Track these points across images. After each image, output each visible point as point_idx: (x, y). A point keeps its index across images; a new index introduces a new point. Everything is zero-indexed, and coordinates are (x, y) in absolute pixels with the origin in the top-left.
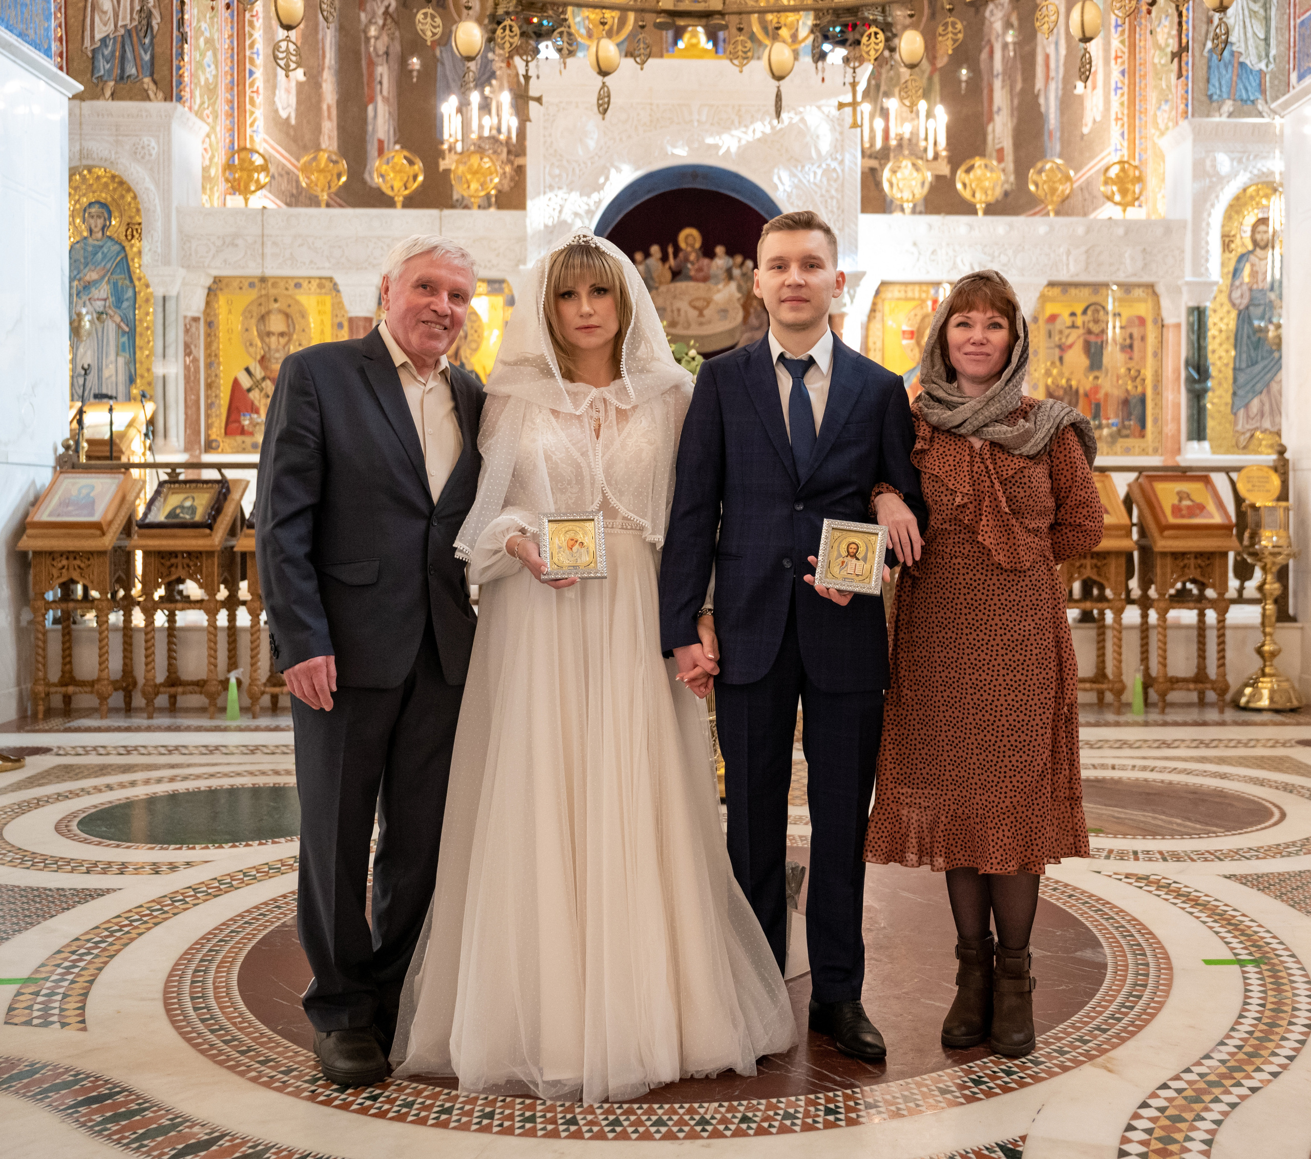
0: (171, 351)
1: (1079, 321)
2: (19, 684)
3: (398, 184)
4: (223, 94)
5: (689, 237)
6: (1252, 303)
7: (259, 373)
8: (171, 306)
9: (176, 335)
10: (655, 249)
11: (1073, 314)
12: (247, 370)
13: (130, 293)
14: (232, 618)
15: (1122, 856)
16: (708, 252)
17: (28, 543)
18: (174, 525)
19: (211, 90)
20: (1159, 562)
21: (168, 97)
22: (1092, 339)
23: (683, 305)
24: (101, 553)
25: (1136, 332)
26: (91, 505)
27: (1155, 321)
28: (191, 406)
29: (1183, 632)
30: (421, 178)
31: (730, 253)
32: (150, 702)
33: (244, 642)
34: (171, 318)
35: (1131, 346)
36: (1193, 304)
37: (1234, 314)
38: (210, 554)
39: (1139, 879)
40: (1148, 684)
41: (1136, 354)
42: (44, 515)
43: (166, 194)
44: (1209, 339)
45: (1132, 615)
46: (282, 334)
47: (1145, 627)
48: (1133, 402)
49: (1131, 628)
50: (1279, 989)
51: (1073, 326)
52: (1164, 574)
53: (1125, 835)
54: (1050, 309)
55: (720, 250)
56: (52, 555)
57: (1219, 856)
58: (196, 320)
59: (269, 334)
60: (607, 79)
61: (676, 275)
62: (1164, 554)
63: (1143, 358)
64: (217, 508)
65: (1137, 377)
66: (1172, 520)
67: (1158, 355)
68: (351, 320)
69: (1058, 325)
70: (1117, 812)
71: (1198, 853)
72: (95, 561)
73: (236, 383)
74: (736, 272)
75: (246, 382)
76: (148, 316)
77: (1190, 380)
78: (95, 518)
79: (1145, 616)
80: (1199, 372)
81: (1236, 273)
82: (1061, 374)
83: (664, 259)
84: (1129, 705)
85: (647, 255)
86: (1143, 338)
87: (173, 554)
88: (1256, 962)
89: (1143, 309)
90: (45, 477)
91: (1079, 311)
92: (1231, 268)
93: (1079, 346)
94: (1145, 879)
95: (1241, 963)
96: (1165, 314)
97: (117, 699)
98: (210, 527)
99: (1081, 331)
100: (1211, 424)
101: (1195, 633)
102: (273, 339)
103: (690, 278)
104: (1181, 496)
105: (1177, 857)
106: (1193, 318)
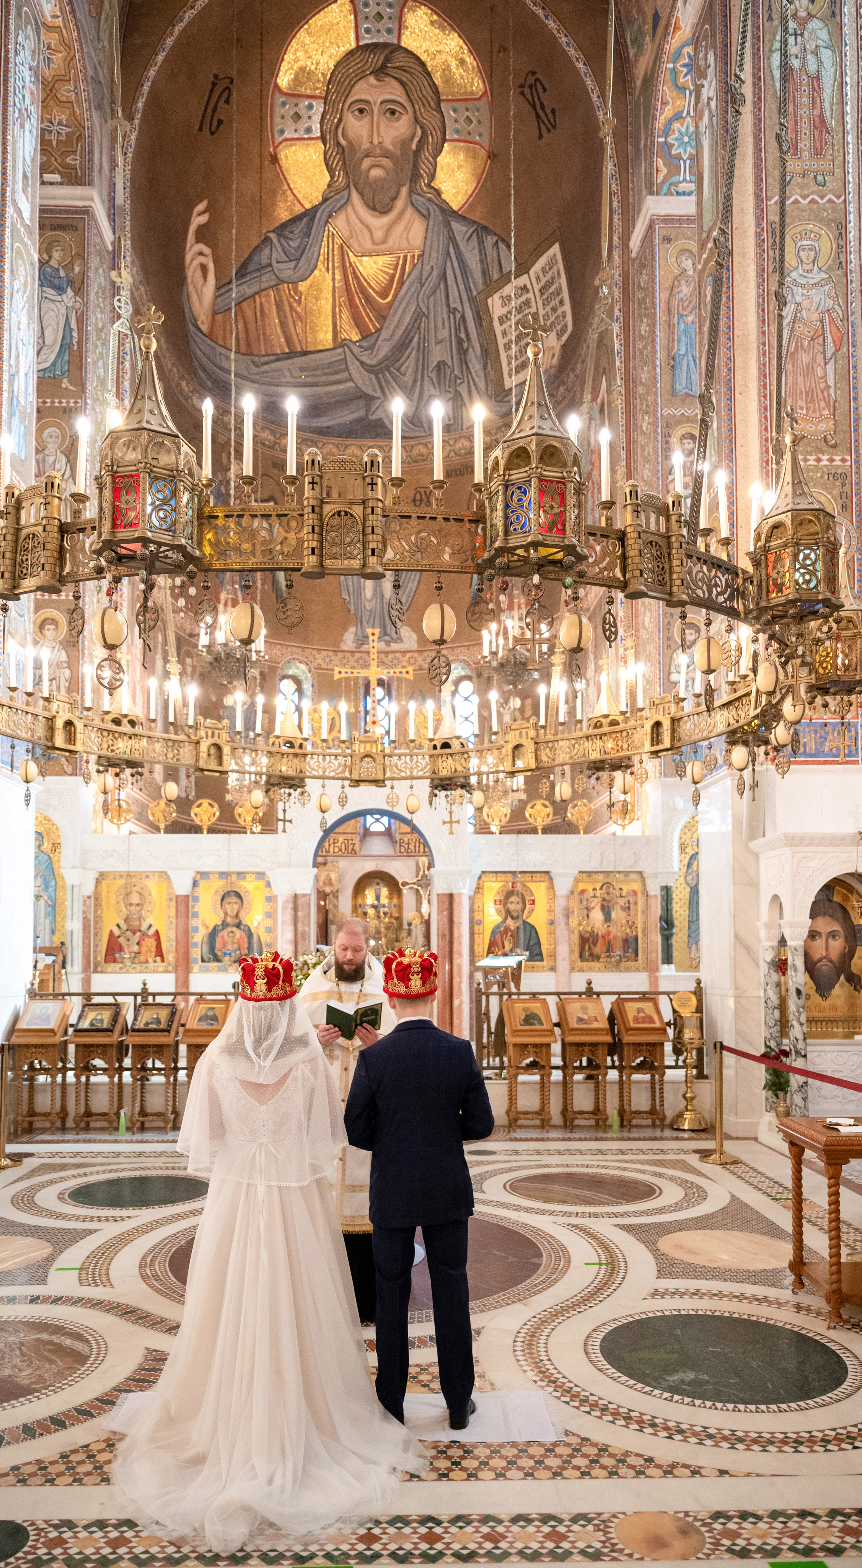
0: (75, 917)
1: (598, 893)
3: (205, 818)
7: (124, 926)
8: (76, 890)
9: (78, 908)
11: (595, 889)
12: (118, 925)
13: (53, 883)
14: (121, 1078)
15: (570, 1215)
17: (15, 1039)
18: (91, 1030)
20: (626, 1048)
21: (74, 773)
22: (605, 903)
24: (52, 1045)
25: (632, 899)
26: (47, 1019)
27: (643, 893)
28: (86, 946)
29: (644, 1085)
30: (218, 814)
32: (77, 1127)
33: (127, 1092)
34: (76, 897)
35: (629, 908)
36: (664, 884)
37: (688, 889)
38: (110, 1045)
39: (573, 1226)
40: (622, 1113)
41: (632, 912)
43: (76, 826)
44: (674, 905)
45: (613, 1075)
46: (138, 905)
47: (621, 1083)
48: (631, 940)
49: (612, 1083)
50: (611, 1275)
51: (595, 896)
52: (629, 1054)
53: (576, 1204)
54: (581, 886)
56: (24, 1045)
57: (609, 1215)
58: (89, 897)
59: (131, 905)
60: (326, 815)
62: (628, 1044)
63: (636, 914)
65: (632, 926)
66: (633, 1025)
67: (645, 912)
68: (177, 897)
69: (586, 895)
70: (578, 1192)
71: (607, 1213)
72: (46, 1049)
73: (111, 932)
75: (117, 932)
77: (662, 928)
78: (49, 1027)
79: (621, 1076)
80: (667, 924)
81: (689, 865)
82: (588, 924)
84: (611, 1126)
86: (636, 903)
87: (91, 1046)
88: (607, 1264)
89: (636, 886)
90: (21, 1003)
91: (598, 887)
92: (686, 862)
93: (599, 907)
94: (576, 1226)
95: (600, 1264)
96: (648, 889)
97: (58, 1123)
99: (599, 899)
100: (675, 954)
101: (649, 1085)
102: (133, 908)
104: (639, 1010)
105: (596, 1215)
106: (664, 893)
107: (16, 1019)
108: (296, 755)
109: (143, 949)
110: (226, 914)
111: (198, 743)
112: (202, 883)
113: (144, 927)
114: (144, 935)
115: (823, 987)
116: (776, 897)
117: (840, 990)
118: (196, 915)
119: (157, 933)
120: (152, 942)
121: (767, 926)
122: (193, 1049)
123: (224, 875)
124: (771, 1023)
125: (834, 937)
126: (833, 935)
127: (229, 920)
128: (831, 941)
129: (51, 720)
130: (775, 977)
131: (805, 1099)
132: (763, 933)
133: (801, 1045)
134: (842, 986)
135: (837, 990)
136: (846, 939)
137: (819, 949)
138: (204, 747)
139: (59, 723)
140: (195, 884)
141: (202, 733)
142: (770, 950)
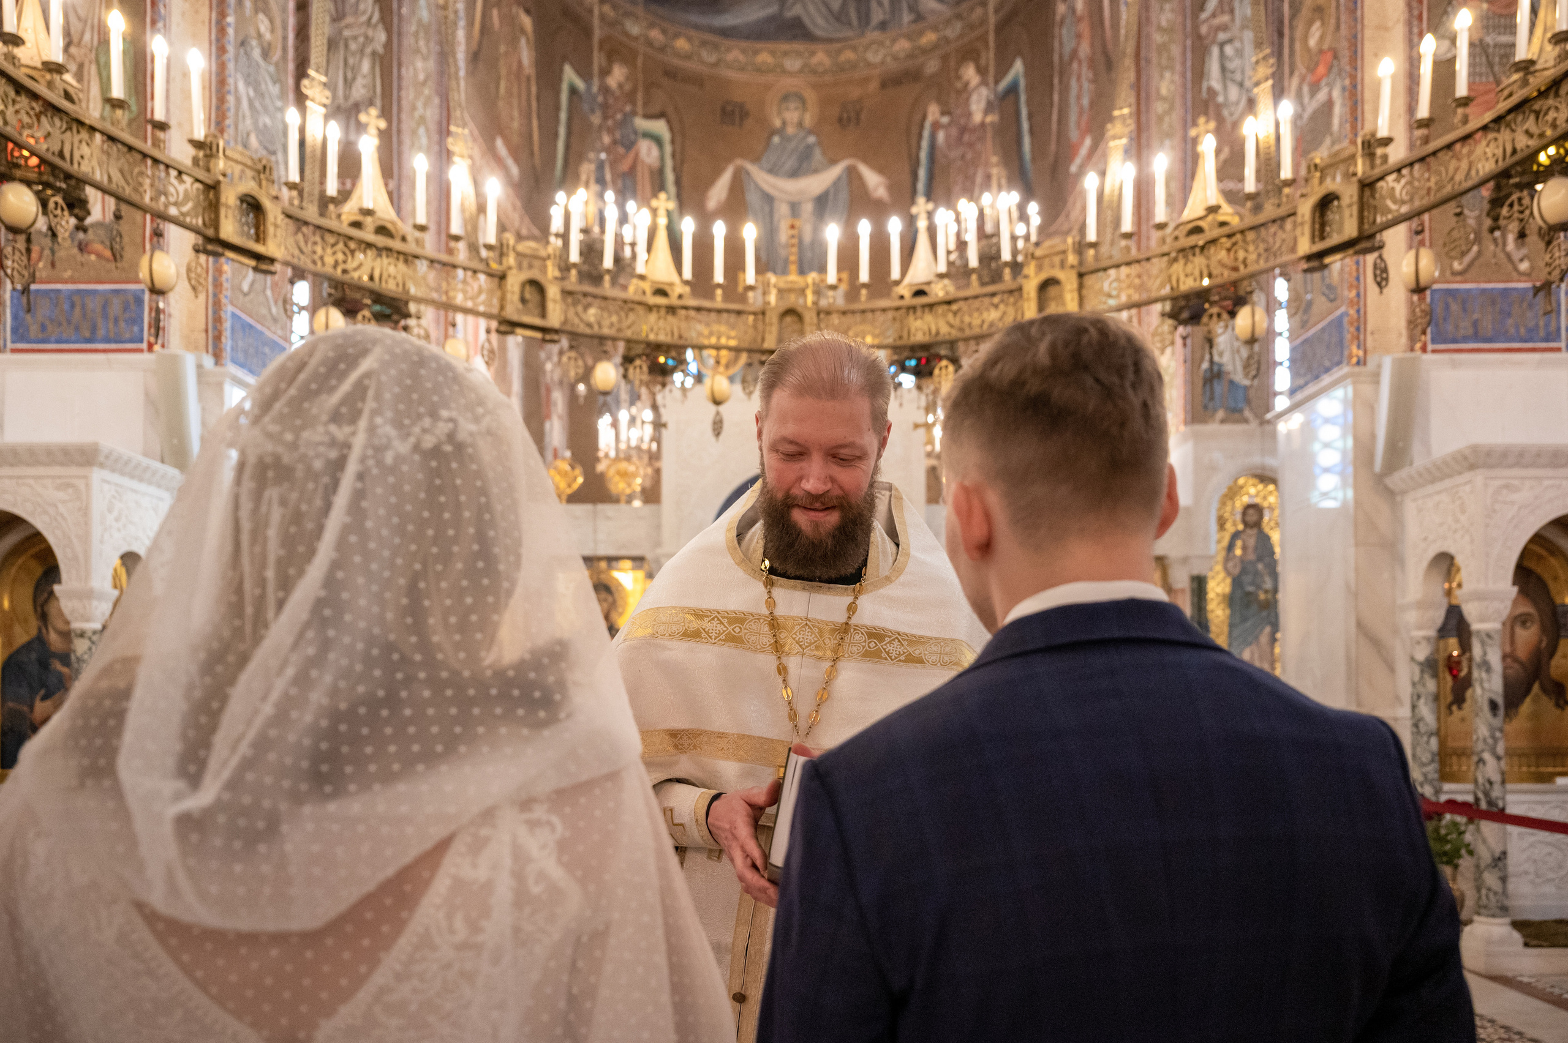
6: (1244, 571)
36: (1194, 573)
37: (1229, 581)
44: (1208, 601)
81: (1230, 547)
92: (1226, 542)
96: (1171, 581)
106: (1195, 585)
108: (672, 310)
111: (502, 277)
116: (1443, 555)
121: (1419, 603)
125: (1524, 623)
126: (1522, 619)
128: (1519, 630)
129: (212, 189)
130: (1432, 685)
135: (1527, 705)
136: (1543, 629)
138: (514, 282)
139: (230, 197)
141: (511, 260)
142: (1424, 643)
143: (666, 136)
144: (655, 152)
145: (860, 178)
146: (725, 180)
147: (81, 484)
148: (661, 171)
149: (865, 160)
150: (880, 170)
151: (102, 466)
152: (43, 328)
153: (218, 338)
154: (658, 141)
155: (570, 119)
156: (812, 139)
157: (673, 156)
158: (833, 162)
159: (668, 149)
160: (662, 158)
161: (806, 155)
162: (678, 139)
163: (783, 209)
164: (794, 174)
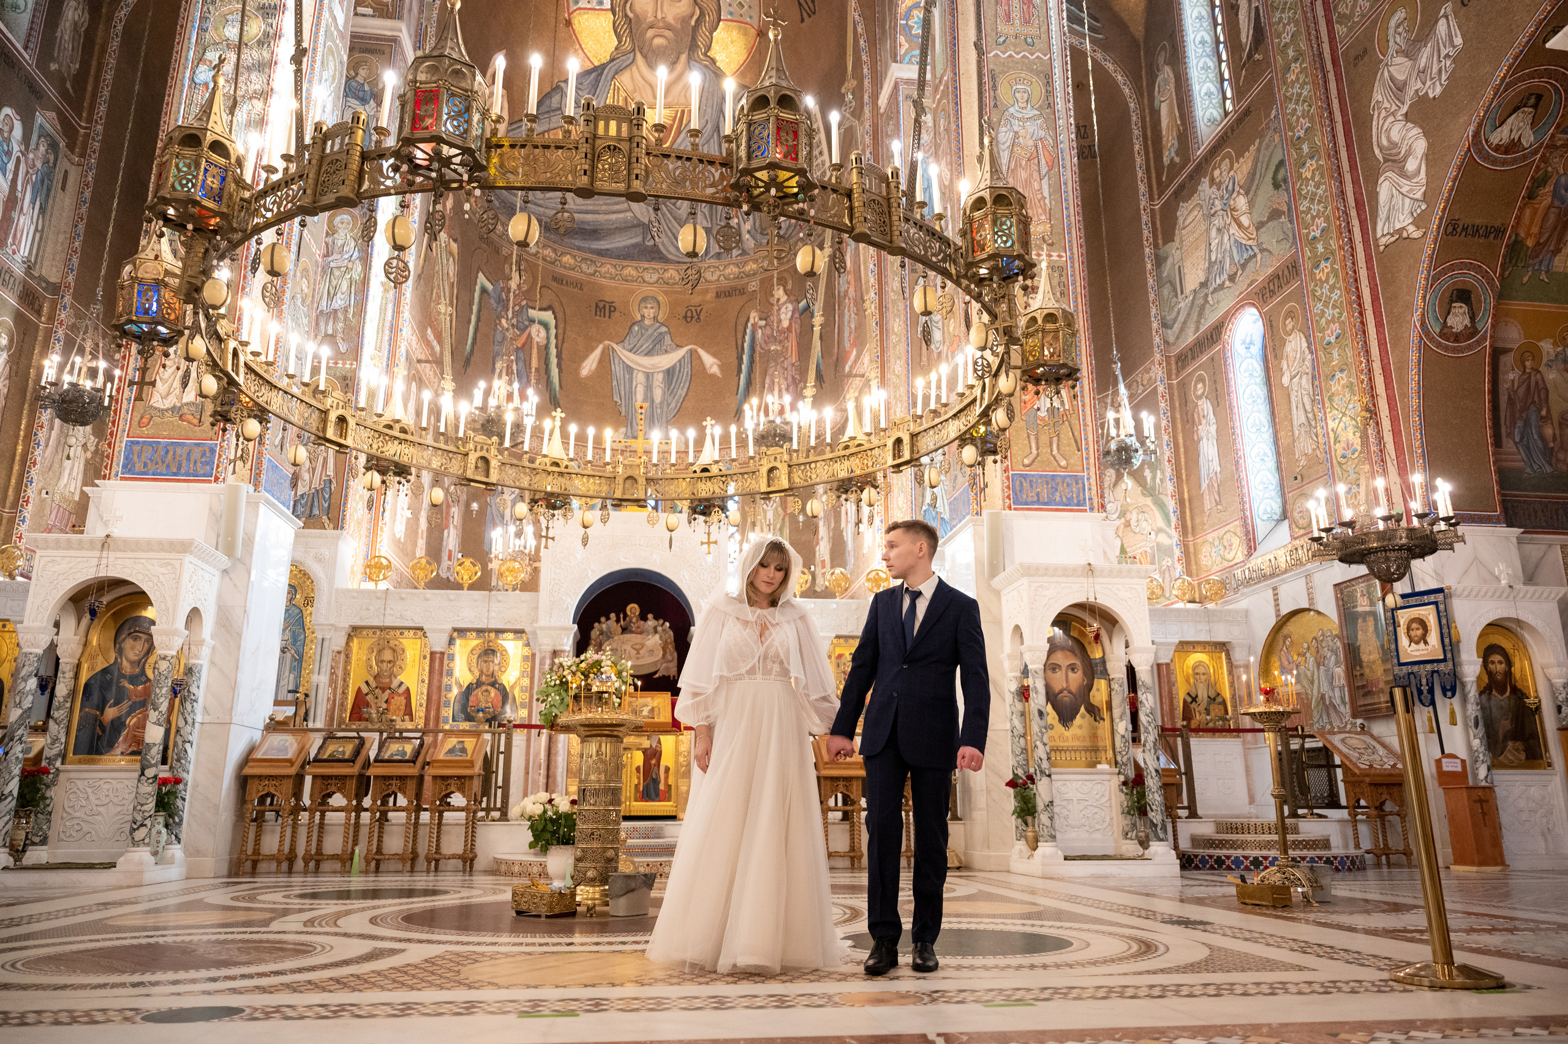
0: (323, 670)
2: (231, 853)
3: (466, 577)
4: (365, 525)
5: (633, 609)
7: (373, 684)
8: (326, 644)
9: (327, 661)
10: (613, 616)
11: (850, 654)
12: (367, 683)
13: (302, 637)
14: (358, 817)
16: (643, 617)
17: (248, 771)
18: (332, 760)
19: (359, 523)
21: (336, 528)
23: (628, 648)
24: (288, 777)
26: (286, 750)
28: (332, 700)
30: (478, 574)
31: (656, 618)
32: (306, 865)
33: (364, 832)
34: (325, 651)
38: (352, 777)
42: (259, 755)
43: (331, 580)
46: (390, 662)
54: (838, 651)
55: (650, 616)
56: (260, 777)
58: (339, 652)
59: (383, 662)
61: (624, 630)
64: (357, 752)
68: (432, 654)
69: (843, 660)
72: (285, 782)
73: (359, 690)
74: (659, 629)
75: (365, 689)
76: (312, 650)
78: (289, 756)
83: (618, 621)
85: (608, 619)
87: (330, 777)
90: (257, 736)
97: (285, 866)
98: (353, 762)
102: (385, 665)
103: (632, 632)
107: (252, 749)
109: (392, 707)
110: (482, 672)
111: (466, 455)
112: (458, 642)
113: (395, 684)
114: (393, 692)
115: (1066, 716)
116: (1017, 628)
117: (1081, 719)
118: (450, 673)
119: (408, 690)
120: (402, 700)
121: (1009, 656)
122: (439, 781)
123: (480, 631)
124: (1018, 751)
125: (1073, 671)
126: (1072, 667)
127: (484, 678)
128: (1070, 674)
130: (1019, 706)
131: (1051, 818)
132: (1007, 665)
133: (1045, 765)
134: (1083, 717)
135: (1078, 720)
136: (1084, 672)
137: (1059, 681)
138: (472, 457)
140: (451, 641)
141: (471, 446)
142: (1014, 680)
143: (553, 323)
144: (543, 333)
145: (700, 358)
146: (597, 354)
147: (177, 564)
148: (547, 347)
149: (703, 347)
150: (714, 355)
151: (191, 553)
152: (145, 465)
153: (258, 475)
154: (545, 325)
155: (479, 311)
156: (664, 329)
157: (556, 337)
158: (679, 346)
159: (553, 331)
160: (548, 338)
161: (658, 341)
162: (561, 326)
163: (640, 378)
164: (649, 353)
